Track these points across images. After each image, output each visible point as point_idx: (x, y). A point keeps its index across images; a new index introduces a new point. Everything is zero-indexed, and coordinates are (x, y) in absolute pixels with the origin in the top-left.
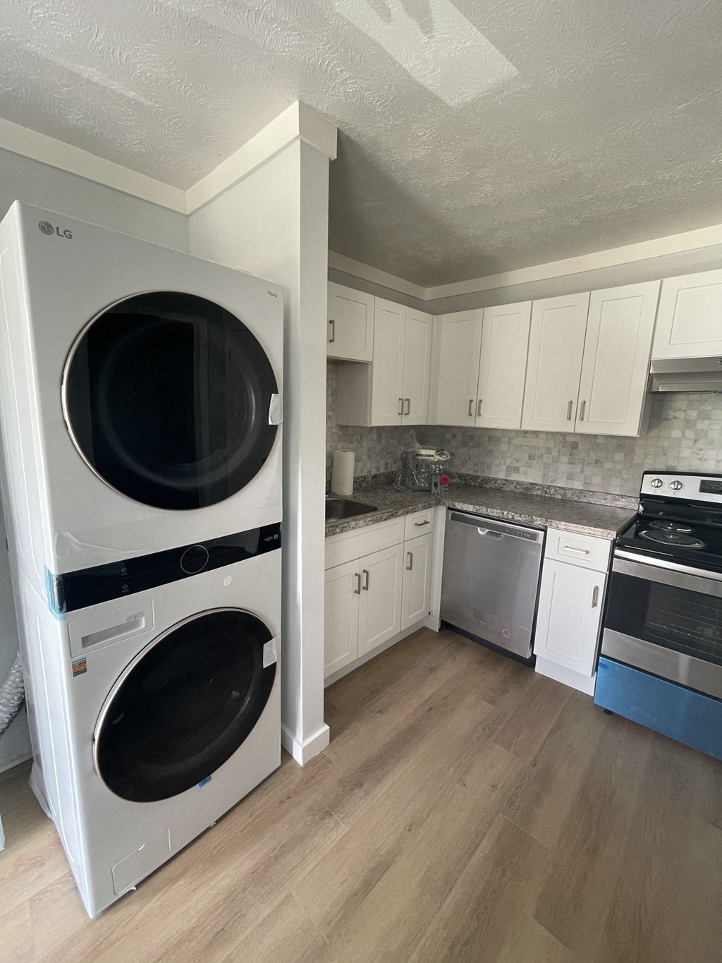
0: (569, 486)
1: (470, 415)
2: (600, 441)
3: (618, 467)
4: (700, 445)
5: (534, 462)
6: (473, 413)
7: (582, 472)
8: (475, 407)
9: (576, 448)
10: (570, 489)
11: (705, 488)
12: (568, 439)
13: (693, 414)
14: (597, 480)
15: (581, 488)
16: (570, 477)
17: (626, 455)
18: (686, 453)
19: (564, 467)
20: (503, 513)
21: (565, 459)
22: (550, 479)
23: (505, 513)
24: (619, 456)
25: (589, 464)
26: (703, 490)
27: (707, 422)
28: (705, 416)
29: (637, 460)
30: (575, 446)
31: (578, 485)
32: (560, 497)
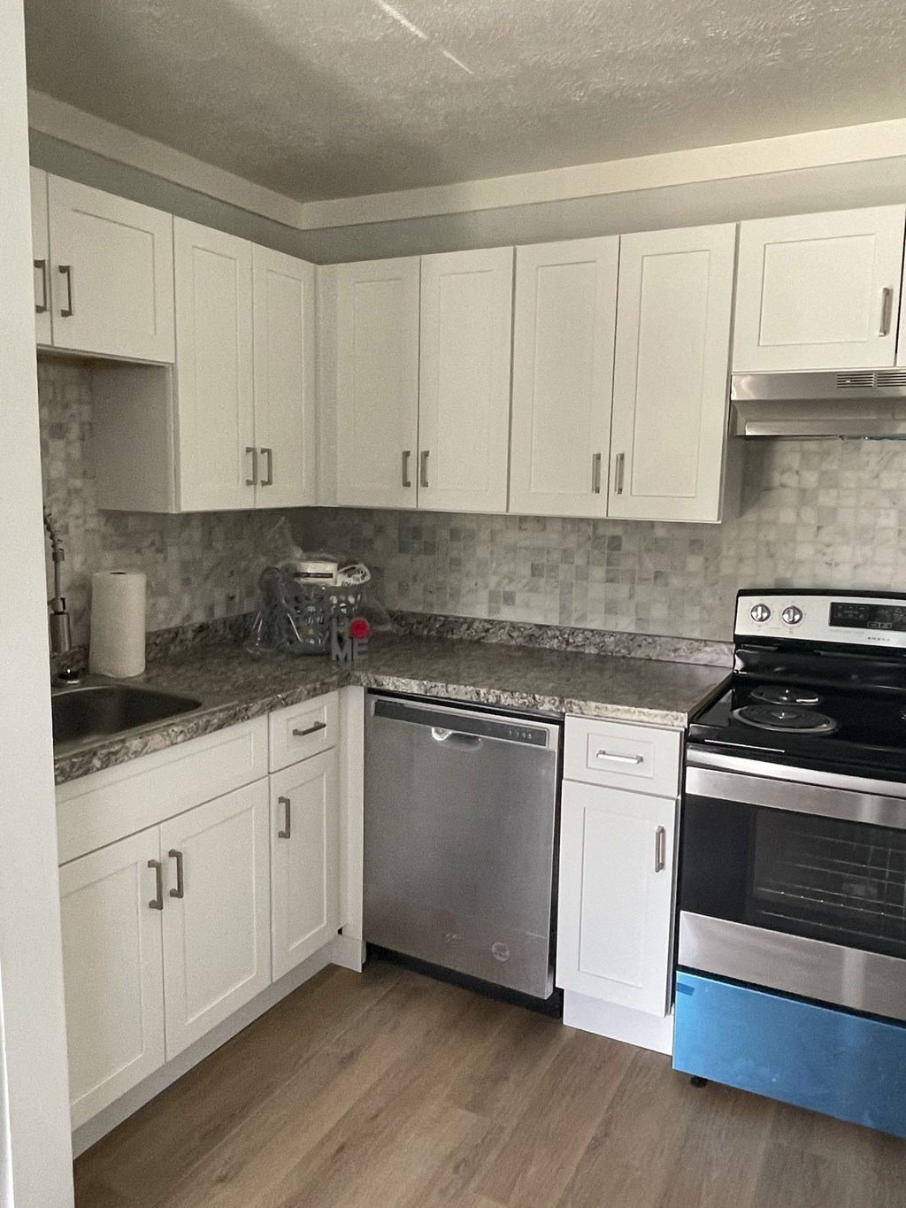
0: (610, 628)
1: (407, 484)
2: (660, 533)
3: (696, 583)
4: (825, 536)
5: (543, 580)
6: (412, 478)
7: (631, 597)
8: (414, 467)
9: (618, 548)
10: (612, 634)
11: (840, 617)
12: (601, 531)
13: (811, 478)
14: (659, 611)
15: (632, 629)
16: (611, 608)
17: (706, 559)
18: (805, 551)
19: (598, 589)
20: (478, 694)
21: (598, 572)
22: (575, 615)
23: (483, 691)
24: (694, 563)
25: (642, 580)
26: (834, 621)
27: (833, 492)
28: (829, 481)
29: (727, 568)
30: (615, 543)
31: (625, 625)
32: (594, 651)
